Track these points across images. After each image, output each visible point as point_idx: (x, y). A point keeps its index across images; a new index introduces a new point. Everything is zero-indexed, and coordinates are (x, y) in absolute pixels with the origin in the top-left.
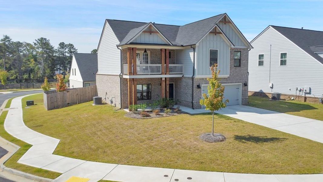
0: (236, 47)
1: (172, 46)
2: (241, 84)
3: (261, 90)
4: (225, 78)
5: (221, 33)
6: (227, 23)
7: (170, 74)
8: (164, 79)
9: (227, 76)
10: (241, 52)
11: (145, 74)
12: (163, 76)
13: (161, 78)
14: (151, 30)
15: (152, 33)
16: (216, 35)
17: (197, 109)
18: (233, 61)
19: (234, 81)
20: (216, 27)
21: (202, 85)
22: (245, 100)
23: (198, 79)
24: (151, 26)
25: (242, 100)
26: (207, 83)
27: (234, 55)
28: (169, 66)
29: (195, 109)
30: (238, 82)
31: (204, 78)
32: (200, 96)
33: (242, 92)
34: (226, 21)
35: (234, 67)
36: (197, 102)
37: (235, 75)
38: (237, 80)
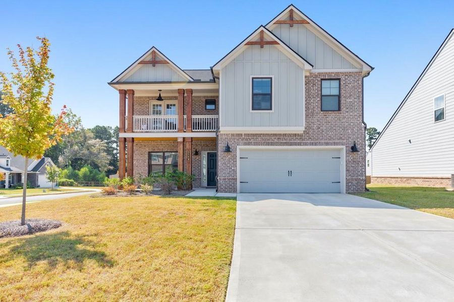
0: (316, 71)
1: (193, 83)
2: (344, 147)
4: (295, 135)
5: (276, 43)
6: (294, 25)
7: (193, 132)
8: (180, 140)
9: (300, 129)
10: (339, 79)
12: (180, 135)
14: (154, 60)
15: (156, 65)
16: (263, 47)
17: (227, 192)
18: (318, 99)
19: (323, 141)
20: (262, 31)
21: (238, 146)
22: (354, 182)
23: (227, 135)
24: (154, 52)
25: (348, 182)
26: (249, 144)
27: (321, 88)
28: (193, 118)
29: (221, 192)
30: (335, 144)
31: (243, 133)
32: (233, 169)
33: (346, 165)
34: (294, 19)
35: (322, 112)
36: (225, 179)
37: (324, 128)
38: (331, 138)
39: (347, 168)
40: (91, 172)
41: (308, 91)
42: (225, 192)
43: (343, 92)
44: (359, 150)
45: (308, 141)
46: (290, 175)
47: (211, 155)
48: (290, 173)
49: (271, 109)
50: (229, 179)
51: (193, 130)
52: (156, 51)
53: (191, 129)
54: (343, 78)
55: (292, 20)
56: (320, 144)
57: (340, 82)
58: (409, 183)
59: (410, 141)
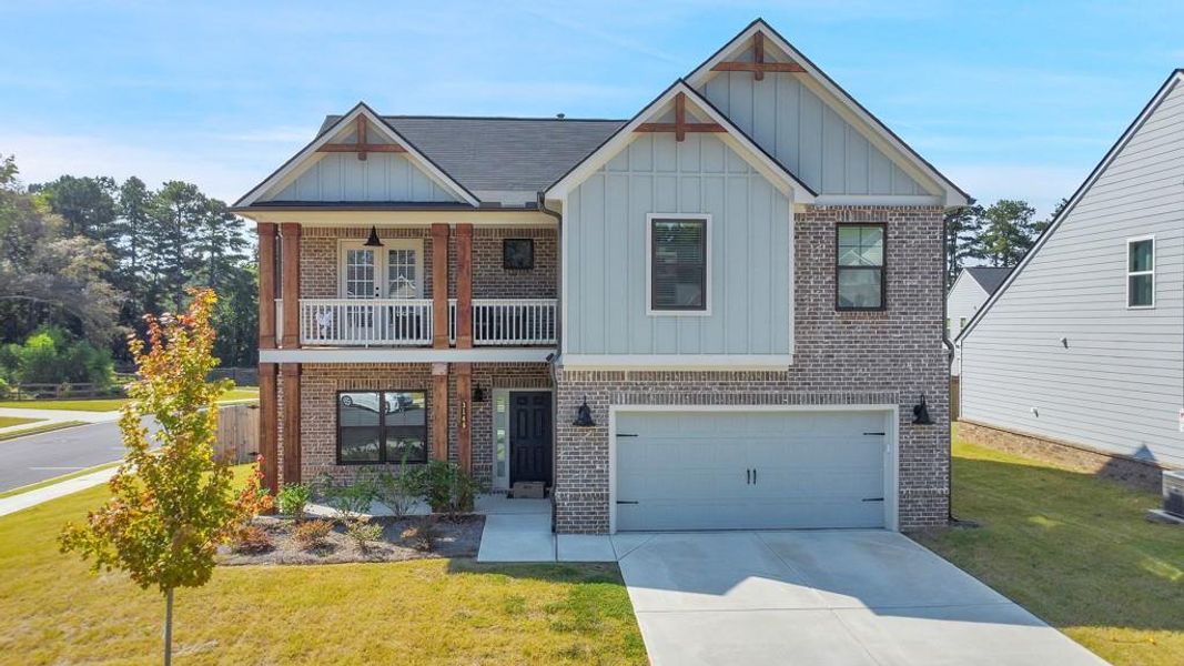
0: (825, 200)
1: (476, 210)
2: (895, 407)
3: (1144, 450)
4: (767, 375)
5: (717, 128)
6: (766, 74)
7: (475, 346)
8: (439, 371)
9: (782, 362)
10: (885, 225)
11: (349, 346)
12: (440, 357)
13: (427, 367)
14: (362, 141)
15: (369, 155)
16: (682, 139)
17: (582, 532)
18: (829, 278)
19: (840, 392)
20: (681, 96)
21: (611, 406)
22: (921, 502)
23: (583, 375)
24: (362, 119)
25: (904, 500)
26: (642, 400)
27: (837, 247)
28: (475, 306)
29: (566, 532)
30: (872, 399)
31: (626, 371)
32: (598, 468)
33: (901, 456)
34: (765, 60)
35: (837, 314)
36: (576, 498)
37: (844, 356)
38: (862, 384)
39: (901, 465)
40: (60, 349)
41: (801, 254)
42: (577, 532)
43: (893, 258)
44: (932, 418)
45: (801, 392)
46: (752, 481)
47: (519, 398)
48: (752, 476)
49: (703, 307)
50: (587, 498)
51: (477, 342)
52: (369, 115)
53: (469, 338)
54: (893, 221)
55: (761, 61)
56: (833, 400)
57: (885, 229)
58: (1062, 459)
59: (1065, 341)
